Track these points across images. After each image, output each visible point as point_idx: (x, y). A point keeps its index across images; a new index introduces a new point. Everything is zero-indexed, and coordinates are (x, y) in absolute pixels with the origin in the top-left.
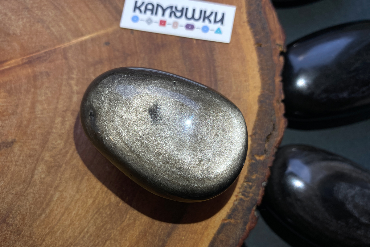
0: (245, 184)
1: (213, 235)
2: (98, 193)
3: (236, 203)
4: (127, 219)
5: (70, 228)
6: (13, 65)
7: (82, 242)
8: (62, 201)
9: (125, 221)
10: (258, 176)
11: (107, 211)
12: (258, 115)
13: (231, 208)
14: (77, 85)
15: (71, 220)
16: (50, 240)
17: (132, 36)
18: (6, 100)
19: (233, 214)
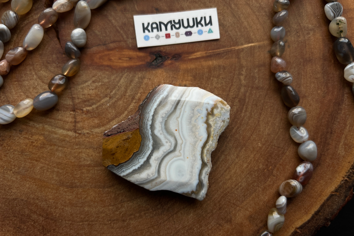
0: (350, 170)
1: (323, 201)
2: (251, 160)
3: (342, 182)
4: (268, 181)
5: (229, 181)
6: (198, 57)
7: (236, 192)
8: (226, 162)
9: (267, 183)
11: (255, 174)
13: (339, 185)
14: (245, 80)
15: (231, 176)
16: (214, 187)
18: (191, 83)
19: (339, 189)
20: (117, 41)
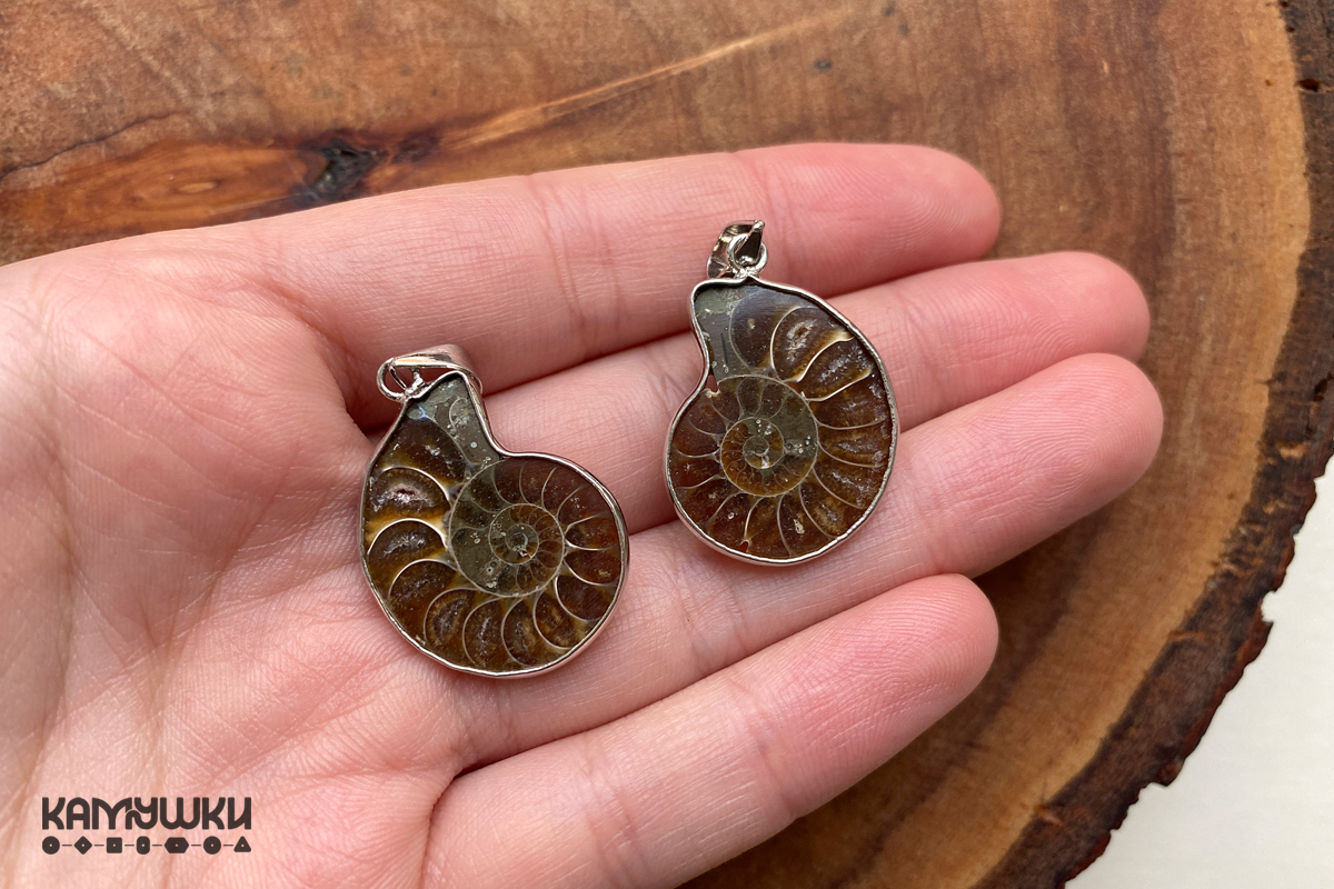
0: (1242, 530)
6: (511, 131)
10: (1282, 506)
12: (1295, 320)
13: (1198, 600)
17: (904, 43)
19: (1201, 617)
20: (151, 117)
